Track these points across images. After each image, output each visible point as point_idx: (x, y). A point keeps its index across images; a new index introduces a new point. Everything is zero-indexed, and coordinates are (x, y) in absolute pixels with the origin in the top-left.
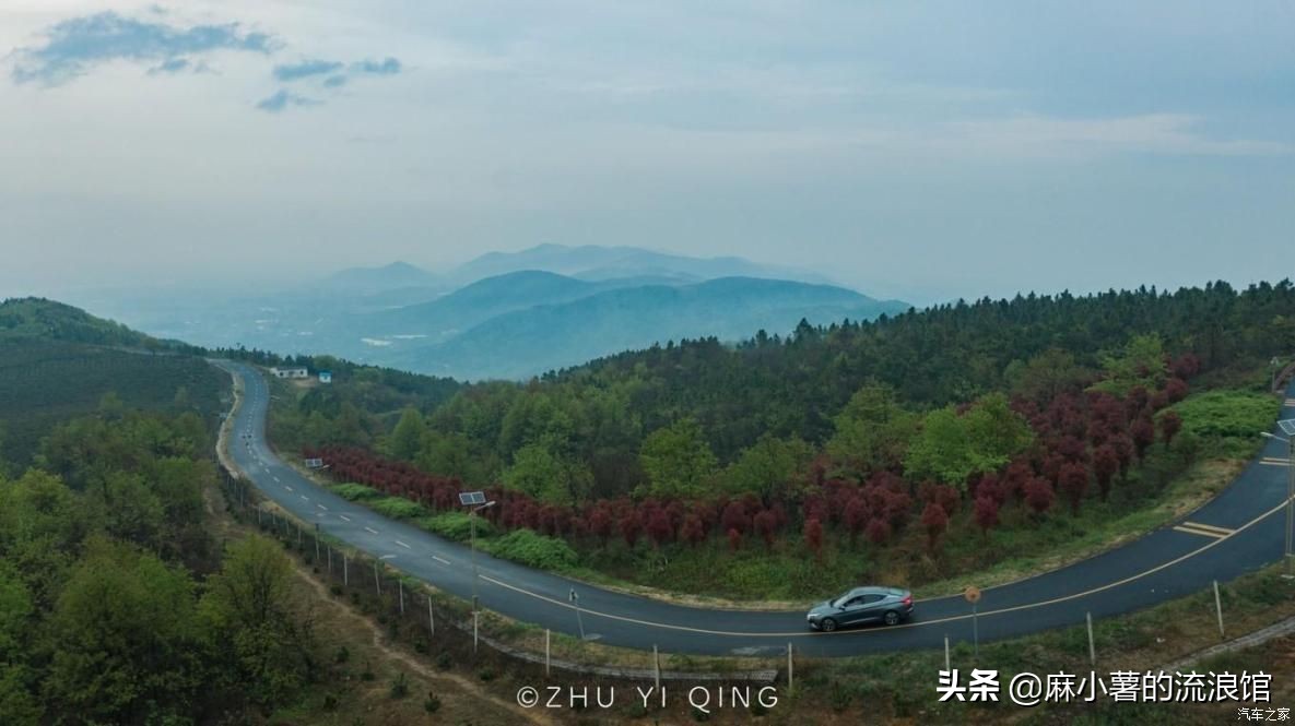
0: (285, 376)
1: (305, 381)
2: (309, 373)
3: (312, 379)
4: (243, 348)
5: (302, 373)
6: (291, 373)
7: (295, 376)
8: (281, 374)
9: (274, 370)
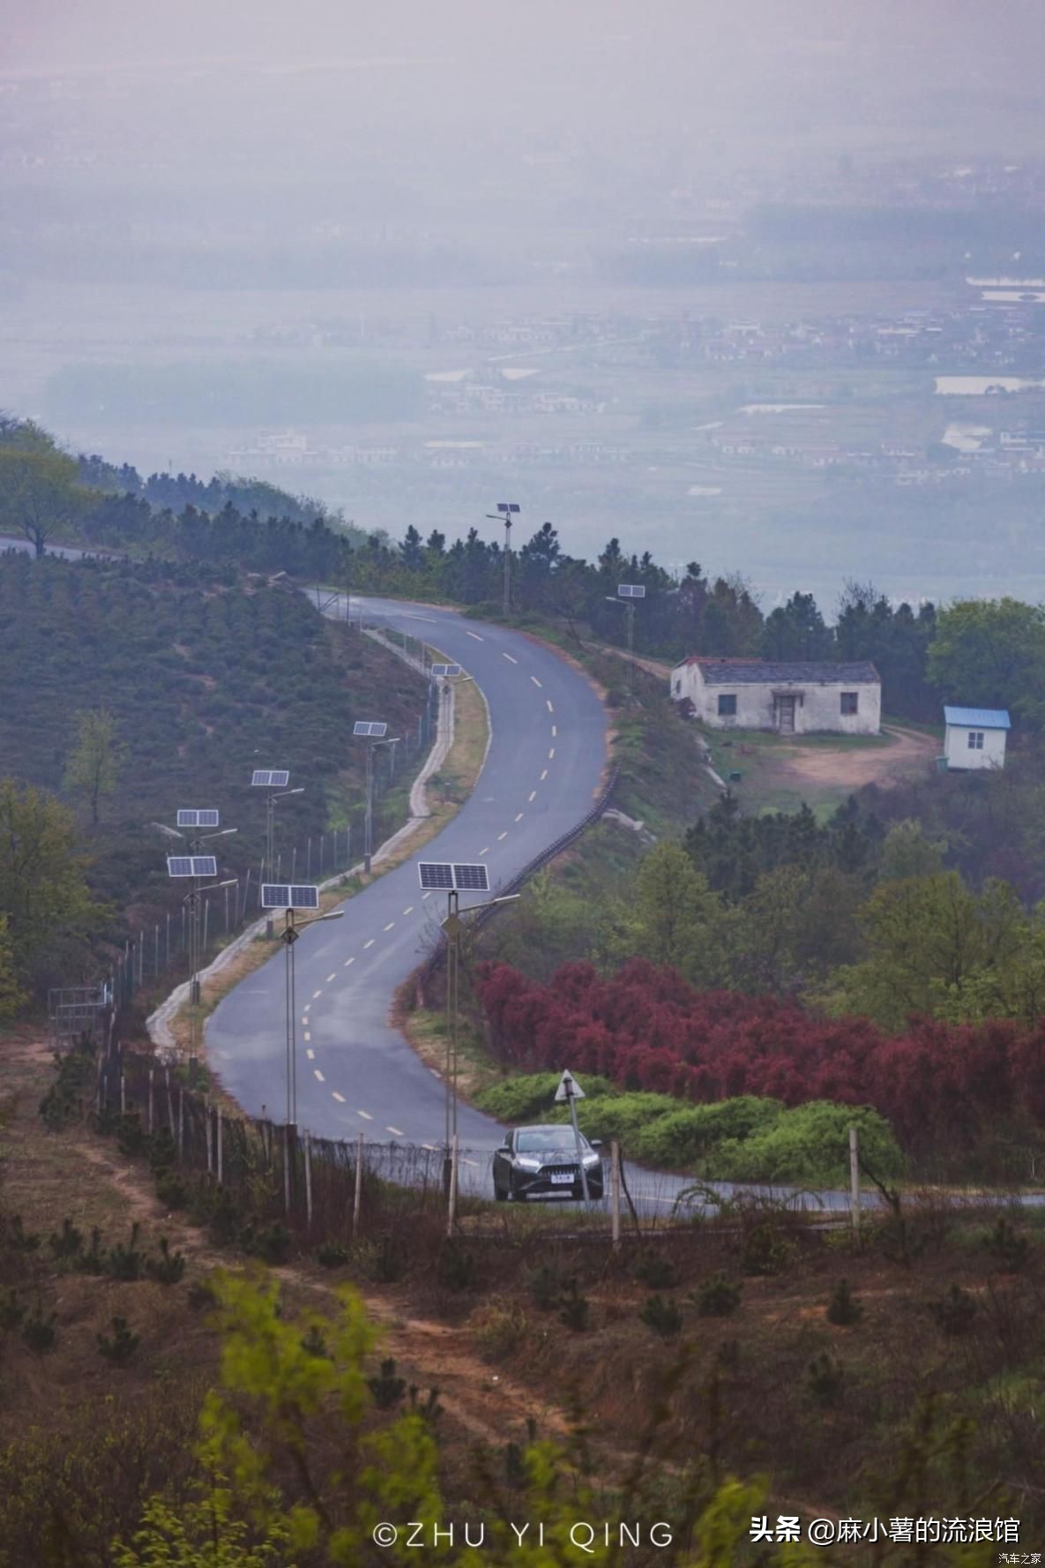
0: (746, 717)
1: (862, 756)
2: (889, 709)
3: (907, 747)
4: (544, 540)
5: (849, 704)
6: (786, 702)
7: (804, 720)
8: (727, 705)
9: (688, 680)
